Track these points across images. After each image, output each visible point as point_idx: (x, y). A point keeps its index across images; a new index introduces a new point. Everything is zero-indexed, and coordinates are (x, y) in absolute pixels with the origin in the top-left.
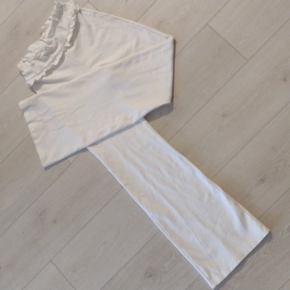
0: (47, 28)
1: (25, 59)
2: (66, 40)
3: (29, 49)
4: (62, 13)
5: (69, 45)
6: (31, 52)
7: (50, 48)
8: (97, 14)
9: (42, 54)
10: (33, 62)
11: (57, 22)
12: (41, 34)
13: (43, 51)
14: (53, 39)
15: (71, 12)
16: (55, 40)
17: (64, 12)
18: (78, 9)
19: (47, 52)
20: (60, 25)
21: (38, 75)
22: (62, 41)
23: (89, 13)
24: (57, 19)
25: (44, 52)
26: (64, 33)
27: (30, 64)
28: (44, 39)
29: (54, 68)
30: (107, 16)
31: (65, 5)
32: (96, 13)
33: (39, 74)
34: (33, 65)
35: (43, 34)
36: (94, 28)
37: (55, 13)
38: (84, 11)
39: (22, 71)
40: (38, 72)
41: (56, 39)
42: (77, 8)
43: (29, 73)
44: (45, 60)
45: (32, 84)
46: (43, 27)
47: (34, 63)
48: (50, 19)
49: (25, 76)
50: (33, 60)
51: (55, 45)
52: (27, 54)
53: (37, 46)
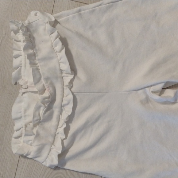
0: (20, 70)
1: (16, 134)
2: (61, 71)
3: (14, 115)
4: (34, 38)
5: (72, 77)
6: (21, 117)
7: (49, 98)
8: (82, 12)
9: (42, 111)
10: (35, 131)
11: (34, 55)
12: (16, 83)
13: (40, 107)
14: (43, 81)
15: (45, 29)
16: (47, 82)
17: (35, 35)
18: (53, 20)
19: (46, 105)
20: (40, 55)
21: (53, 143)
22: (57, 78)
23: (71, 16)
24: (31, 51)
25: (42, 108)
26: (53, 63)
27: (32, 137)
28: (27, 90)
29: (70, 119)
30: (100, 5)
31: (30, 23)
32: (80, 11)
33: (54, 141)
34: (38, 135)
35: (21, 82)
36: (89, 34)
37: (25, 44)
38: (60, 17)
39: (28, 154)
40: (51, 140)
41: (47, 79)
42: (49, 18)
43: (40, 151)
44: (49, 118)
45: (56, 162)
46: (14, 73)
47: (37, 132)
48: (17, 56)
49: (36, 157)
50: (33, 129)
51: (51, 89)
52: (14, 125)
53: (23, 105)
